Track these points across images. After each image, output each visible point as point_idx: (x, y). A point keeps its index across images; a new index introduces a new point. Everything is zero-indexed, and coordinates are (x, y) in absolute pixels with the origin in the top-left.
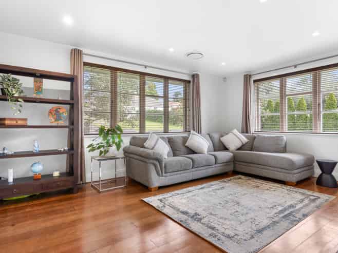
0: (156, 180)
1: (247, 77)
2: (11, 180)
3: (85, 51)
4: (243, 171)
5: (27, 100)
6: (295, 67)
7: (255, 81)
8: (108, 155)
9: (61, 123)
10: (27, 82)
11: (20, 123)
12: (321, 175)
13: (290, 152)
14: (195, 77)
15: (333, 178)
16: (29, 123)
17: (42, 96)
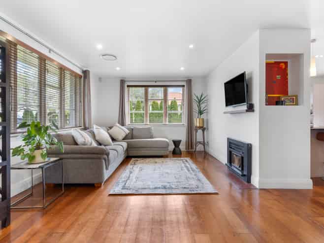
1: (122, 82)
4: (135, 155)
6: (156, 82)
7: (128, 86)
12: (174, 149)
13: (155, 138)
14: (86, 73)
15: (180, 149)
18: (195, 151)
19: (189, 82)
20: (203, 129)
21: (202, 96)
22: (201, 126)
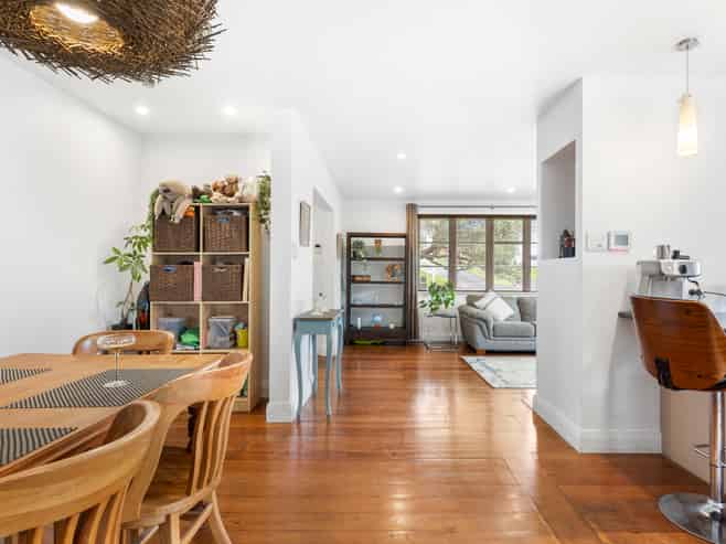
0: (482, 342)
2: (359, 326)
3: (419, 203)
5: (369, 259)
8: (438, 312)
9: (396, 279)
10: (369, 242)
11: (365, 279)
16: (372, 280)
17: (380, 256)
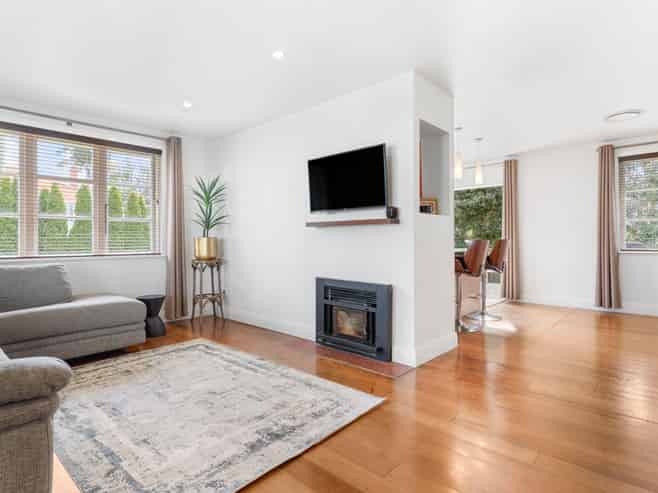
18: (192, 320)
19: (175, 143)
20: (215, 262)
21: (214, 184)
22: (212, 255)
